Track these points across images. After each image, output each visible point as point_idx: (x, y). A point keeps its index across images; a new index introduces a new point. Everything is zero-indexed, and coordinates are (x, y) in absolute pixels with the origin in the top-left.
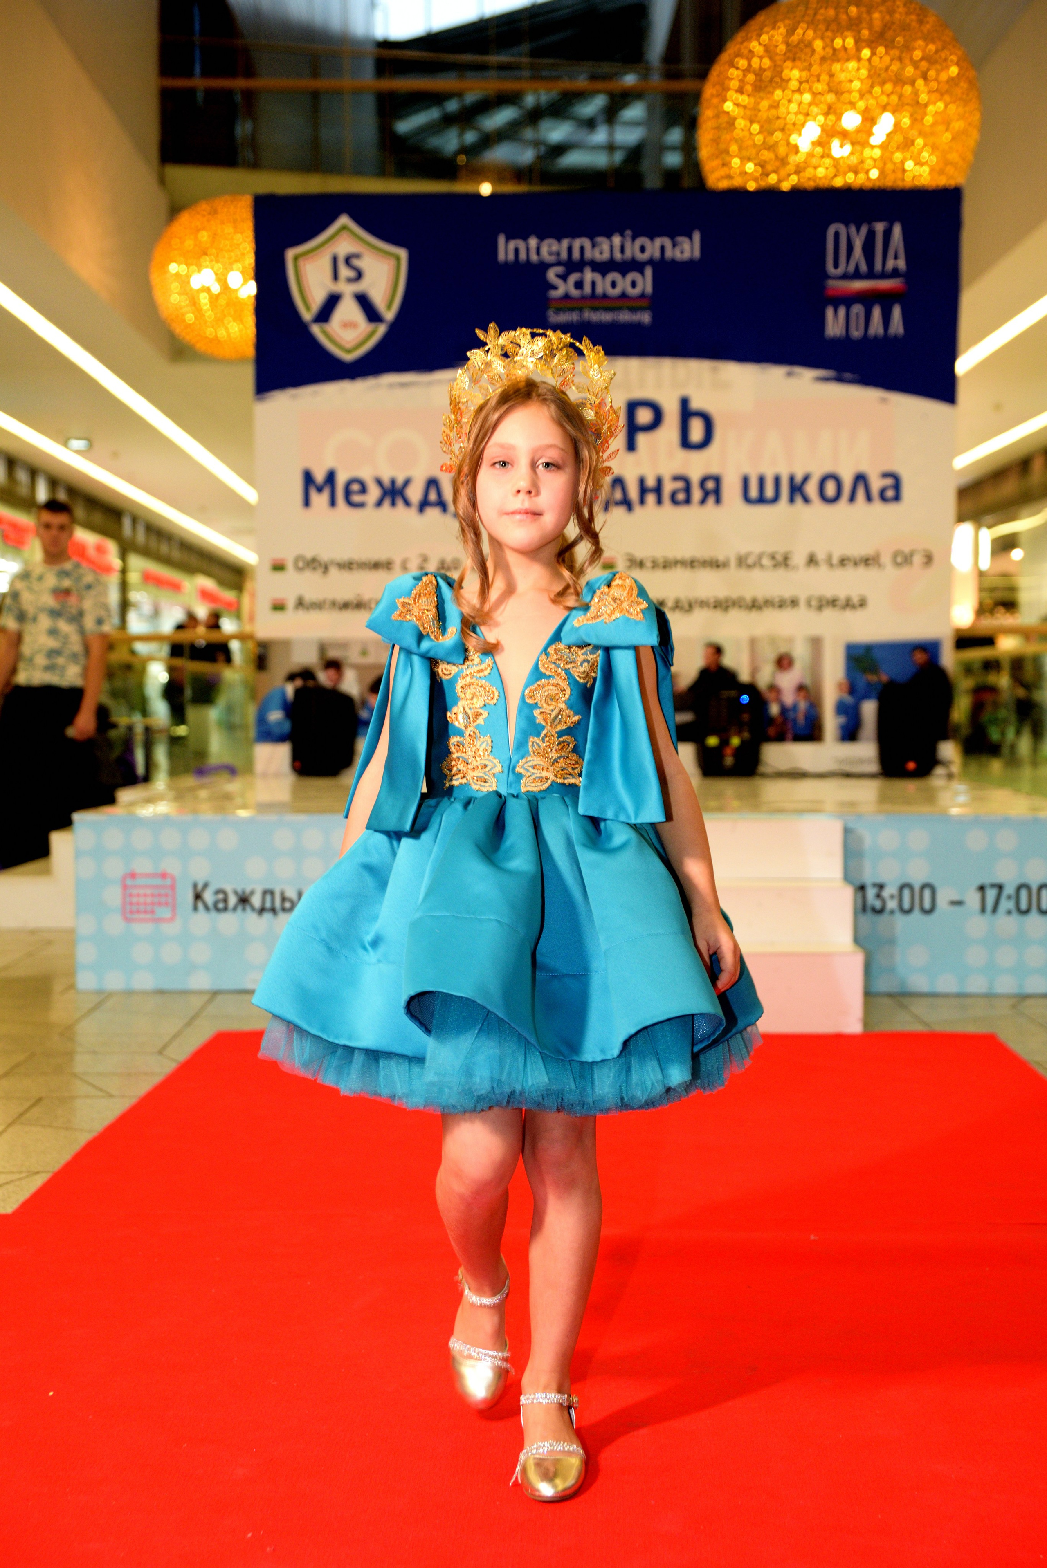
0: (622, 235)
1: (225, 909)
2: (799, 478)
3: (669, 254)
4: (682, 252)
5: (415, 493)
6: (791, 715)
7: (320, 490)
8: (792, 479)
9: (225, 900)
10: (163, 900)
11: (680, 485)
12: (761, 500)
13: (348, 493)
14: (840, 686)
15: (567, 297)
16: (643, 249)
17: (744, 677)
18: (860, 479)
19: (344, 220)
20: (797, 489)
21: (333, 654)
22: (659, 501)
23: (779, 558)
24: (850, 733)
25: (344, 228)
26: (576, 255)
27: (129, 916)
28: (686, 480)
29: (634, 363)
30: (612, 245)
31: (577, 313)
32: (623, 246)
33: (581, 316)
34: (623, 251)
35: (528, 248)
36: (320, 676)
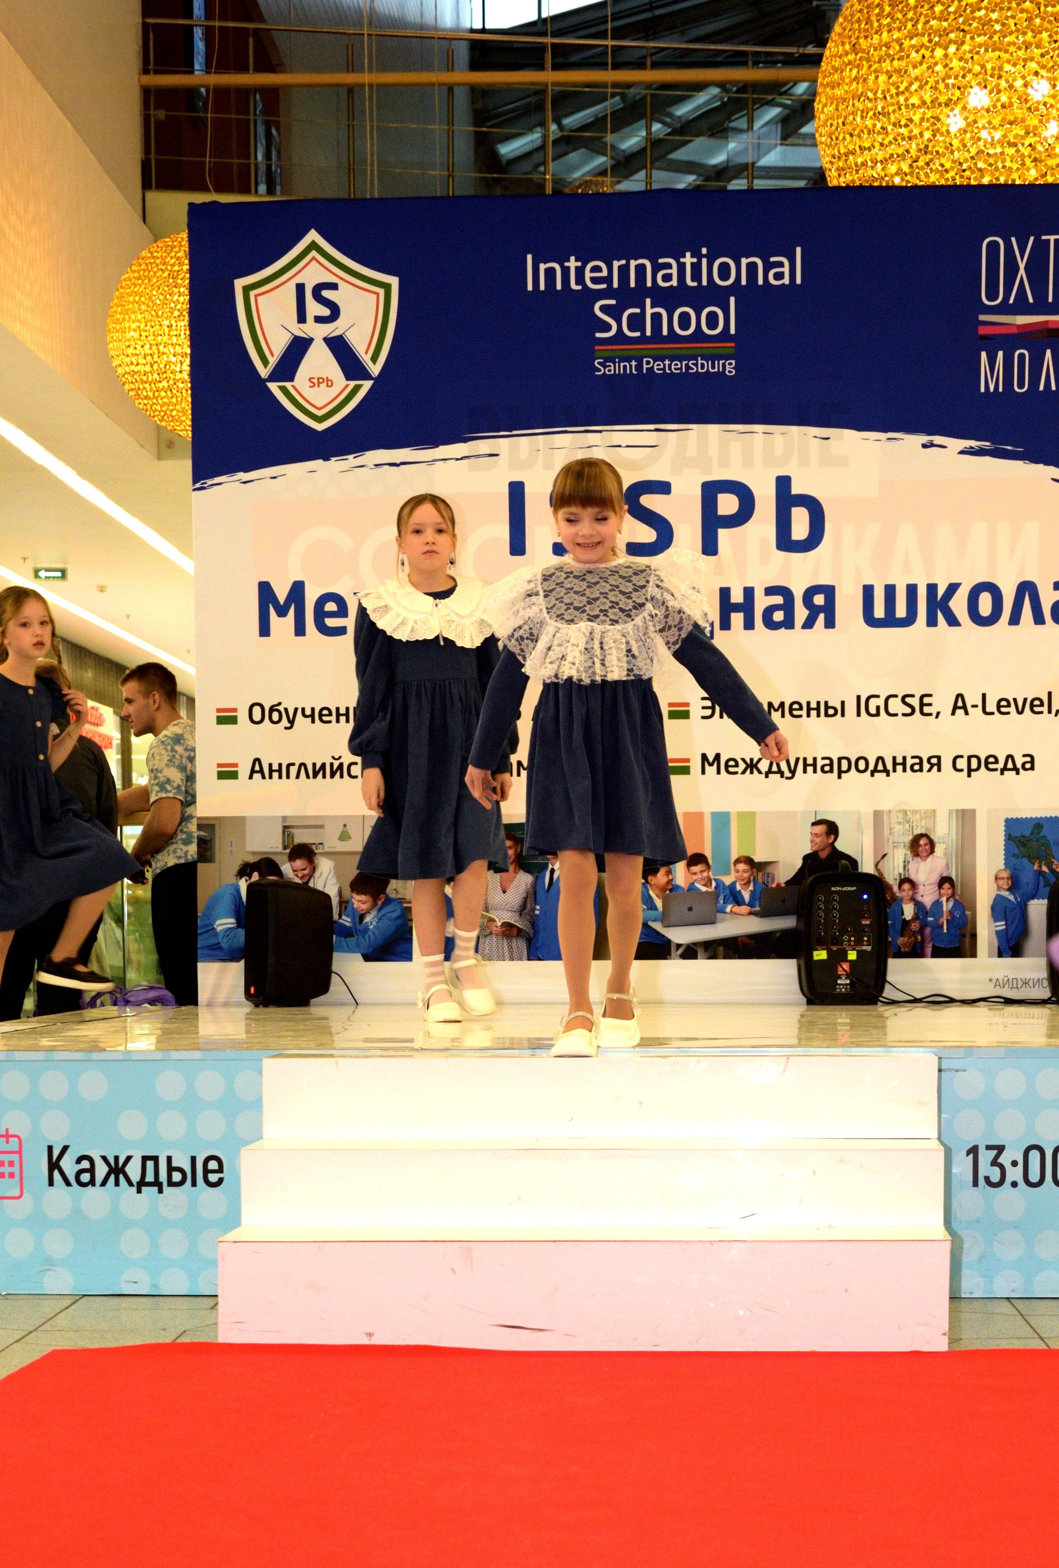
0: (696, 254)
2: (940, 592)
3: (760, 280)
4: (779, 276)
6: (930, 919)
7: (282, 611)
8: (930, 590)
11: (779, 600)
12: (890, 621)
13: (320, 615)
14: (996, 878)
15: (620, 340)
16: (724, 272)
17: (867, 867)
18: (1025, 589)
19: (313, 236)
20: (939, 605)
21: (301, 837)
22: (749, 625)
23: (915, 702)
24: (1012, 945)
25: (314, 246)
26: (632, 282)
28: (785, 594)
29: (713, 430)
30: (681, 267)
31: (634, 363)
32: (696, 268)
33: (639, 367)
34: (696, 276)
35: (565, 273)
36: (287, 869)
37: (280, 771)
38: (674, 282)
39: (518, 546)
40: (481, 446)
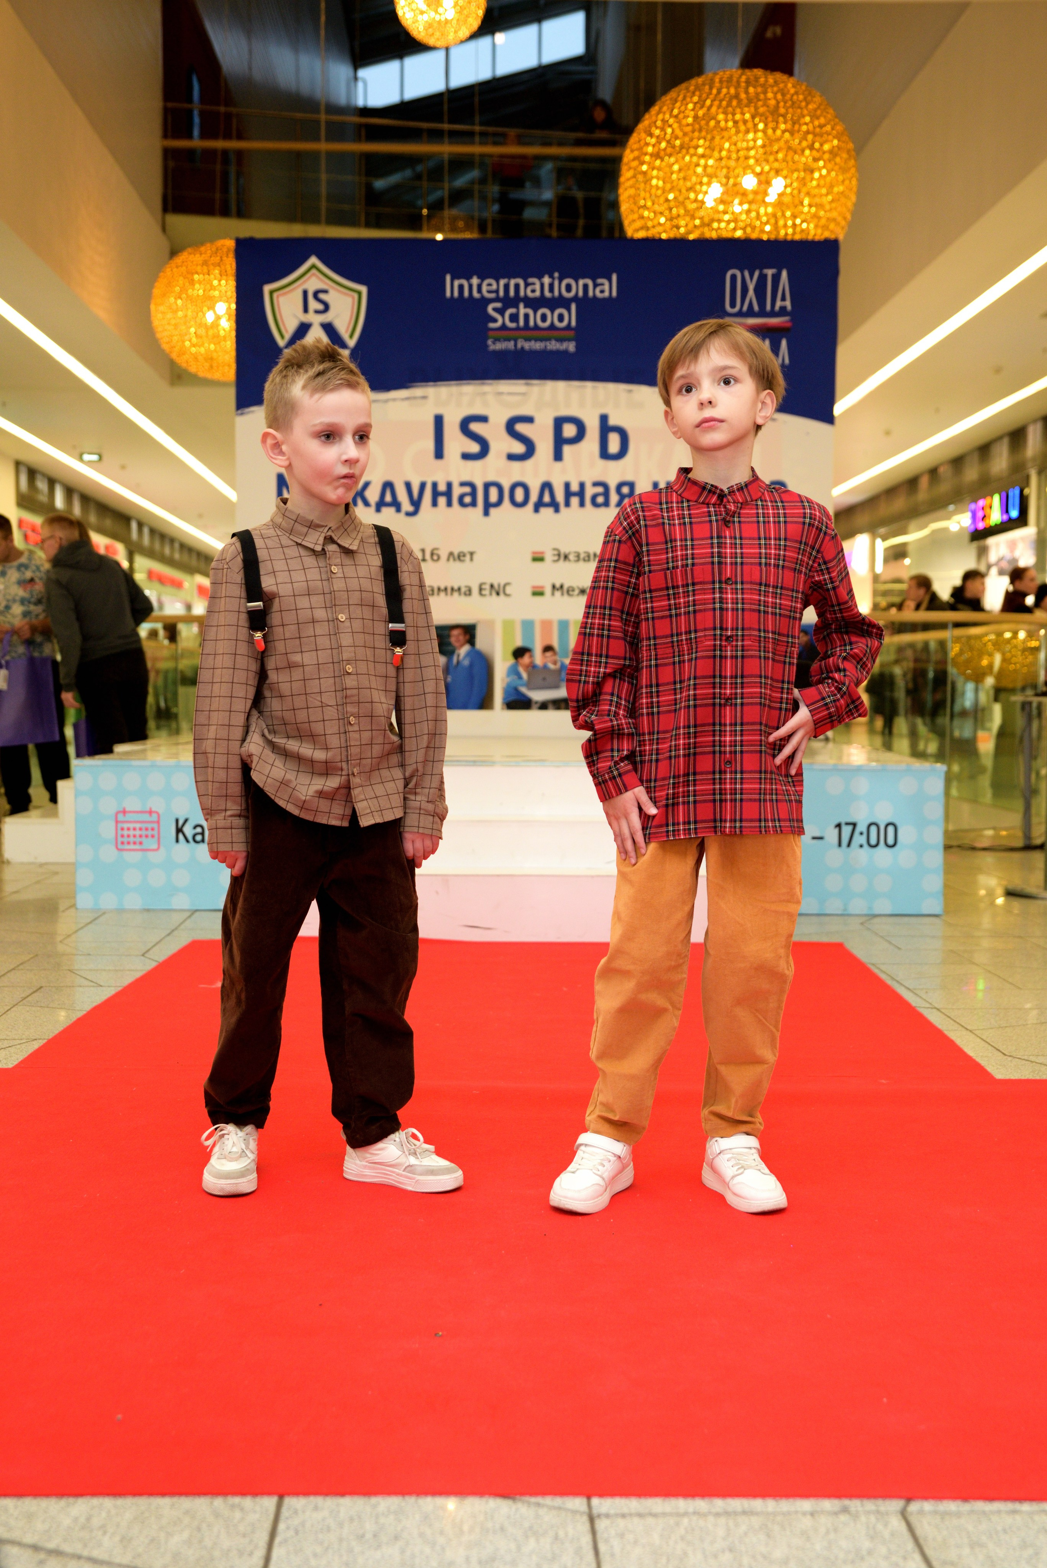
0: (551, 276)
3: (591, 294)
4: (602, 292)
5: (374, 493)
10: (149, 833)
11: (600, 489)
15: (504, 327)
16: (569, 288)
19: (313, 260)
22: (582, 504)
25: (314, 266)
26: (512, 293)
27: (120, 848)
28: (605, 486)
29: (561, 385)
30: (543, 285)
31: (512, 343)
32: (552, 285)
33: (516, 345)
34: (552, 289)
35: (471, 286)
38: (538, 294)
39: (439, 453)
40: (417, 391)
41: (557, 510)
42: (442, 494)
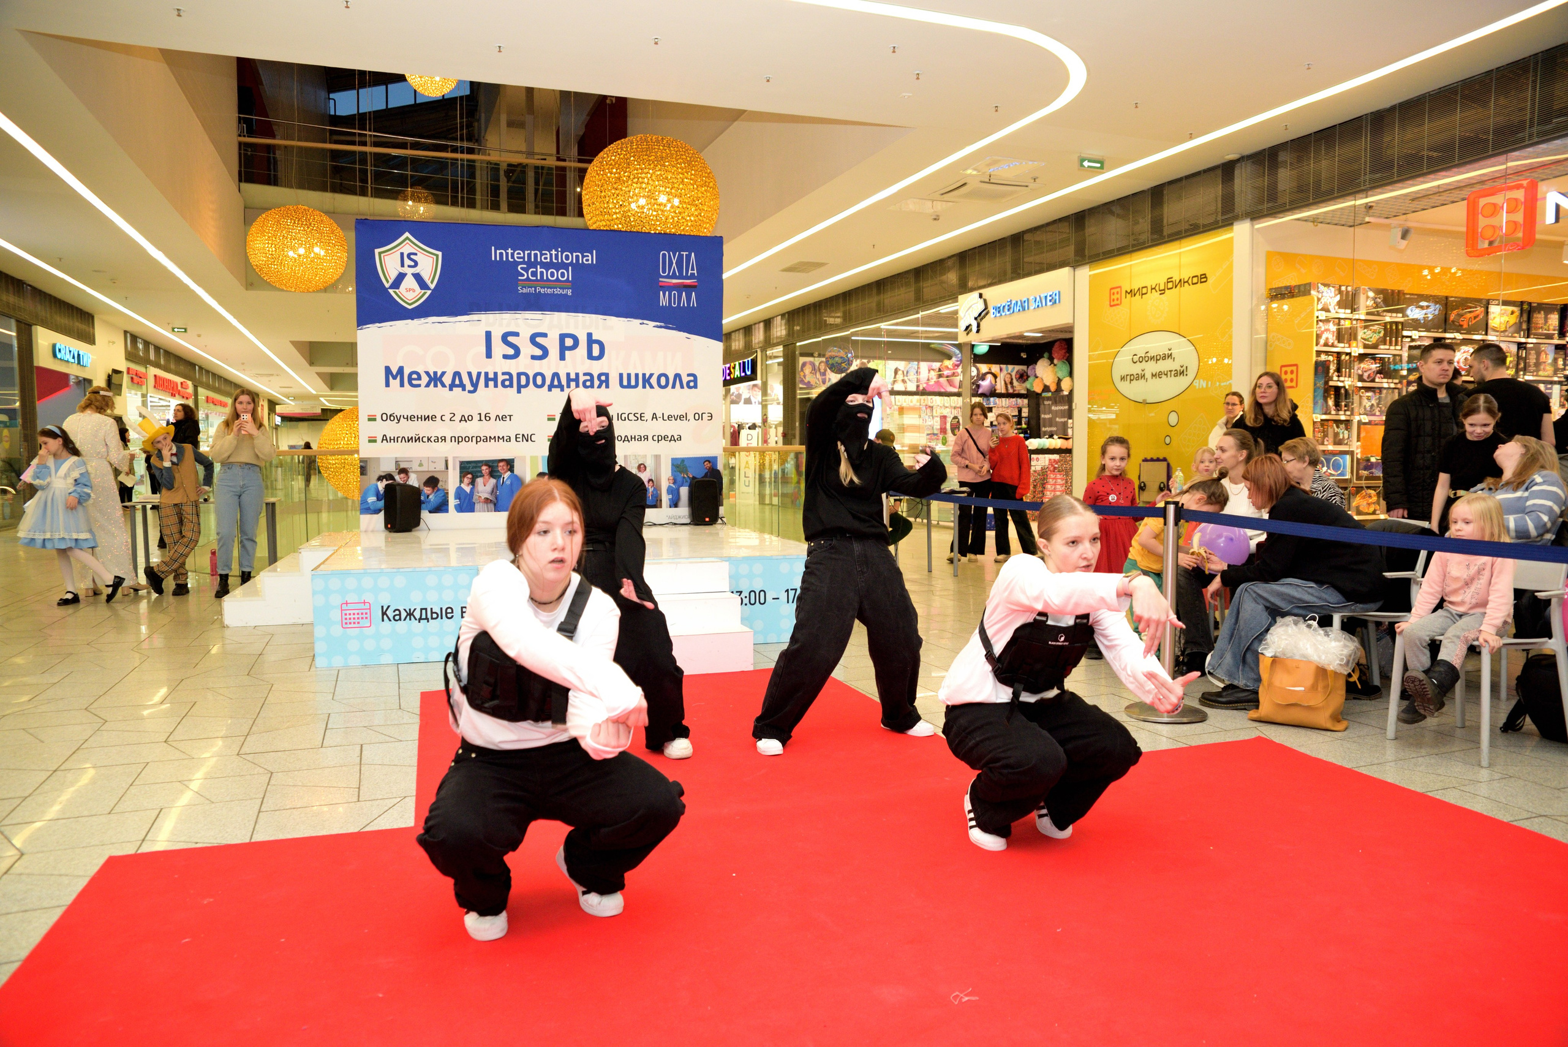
0: (556, 250)
1: (400, 619)
2: (647, 376)
3: (580, 261)
4: (587, 260)
5: (447, 379)
7: (395, 378)
8: (644, 375)
9: (400, 615)
10: (364, 616)
11: (588, 378)
12: (629, 386)
13: (410, 379)
14: (669, 480)
15: (528, 279)
16: (567, 258)
18: (677, 376)
19: (407, 234)
20: (647, 381)
21: (403, 466)
23: (639, 416)
24: (675, 504)
25: (407, 238)
26: (532, 259)
27: (344, 626)
28: (591, 375)
29: (564, 315)
30: (551, 255)
31: (533, 289)
32: (557, 256)
33: (535, 290)
34: (557, 258)
35: (507, 254)
36: (397, 478)
37: (394, 440)
38: (548, 260)
39: (489, 355)
40: (475, 317)
41: (562, 390)
42: (491, 379)
